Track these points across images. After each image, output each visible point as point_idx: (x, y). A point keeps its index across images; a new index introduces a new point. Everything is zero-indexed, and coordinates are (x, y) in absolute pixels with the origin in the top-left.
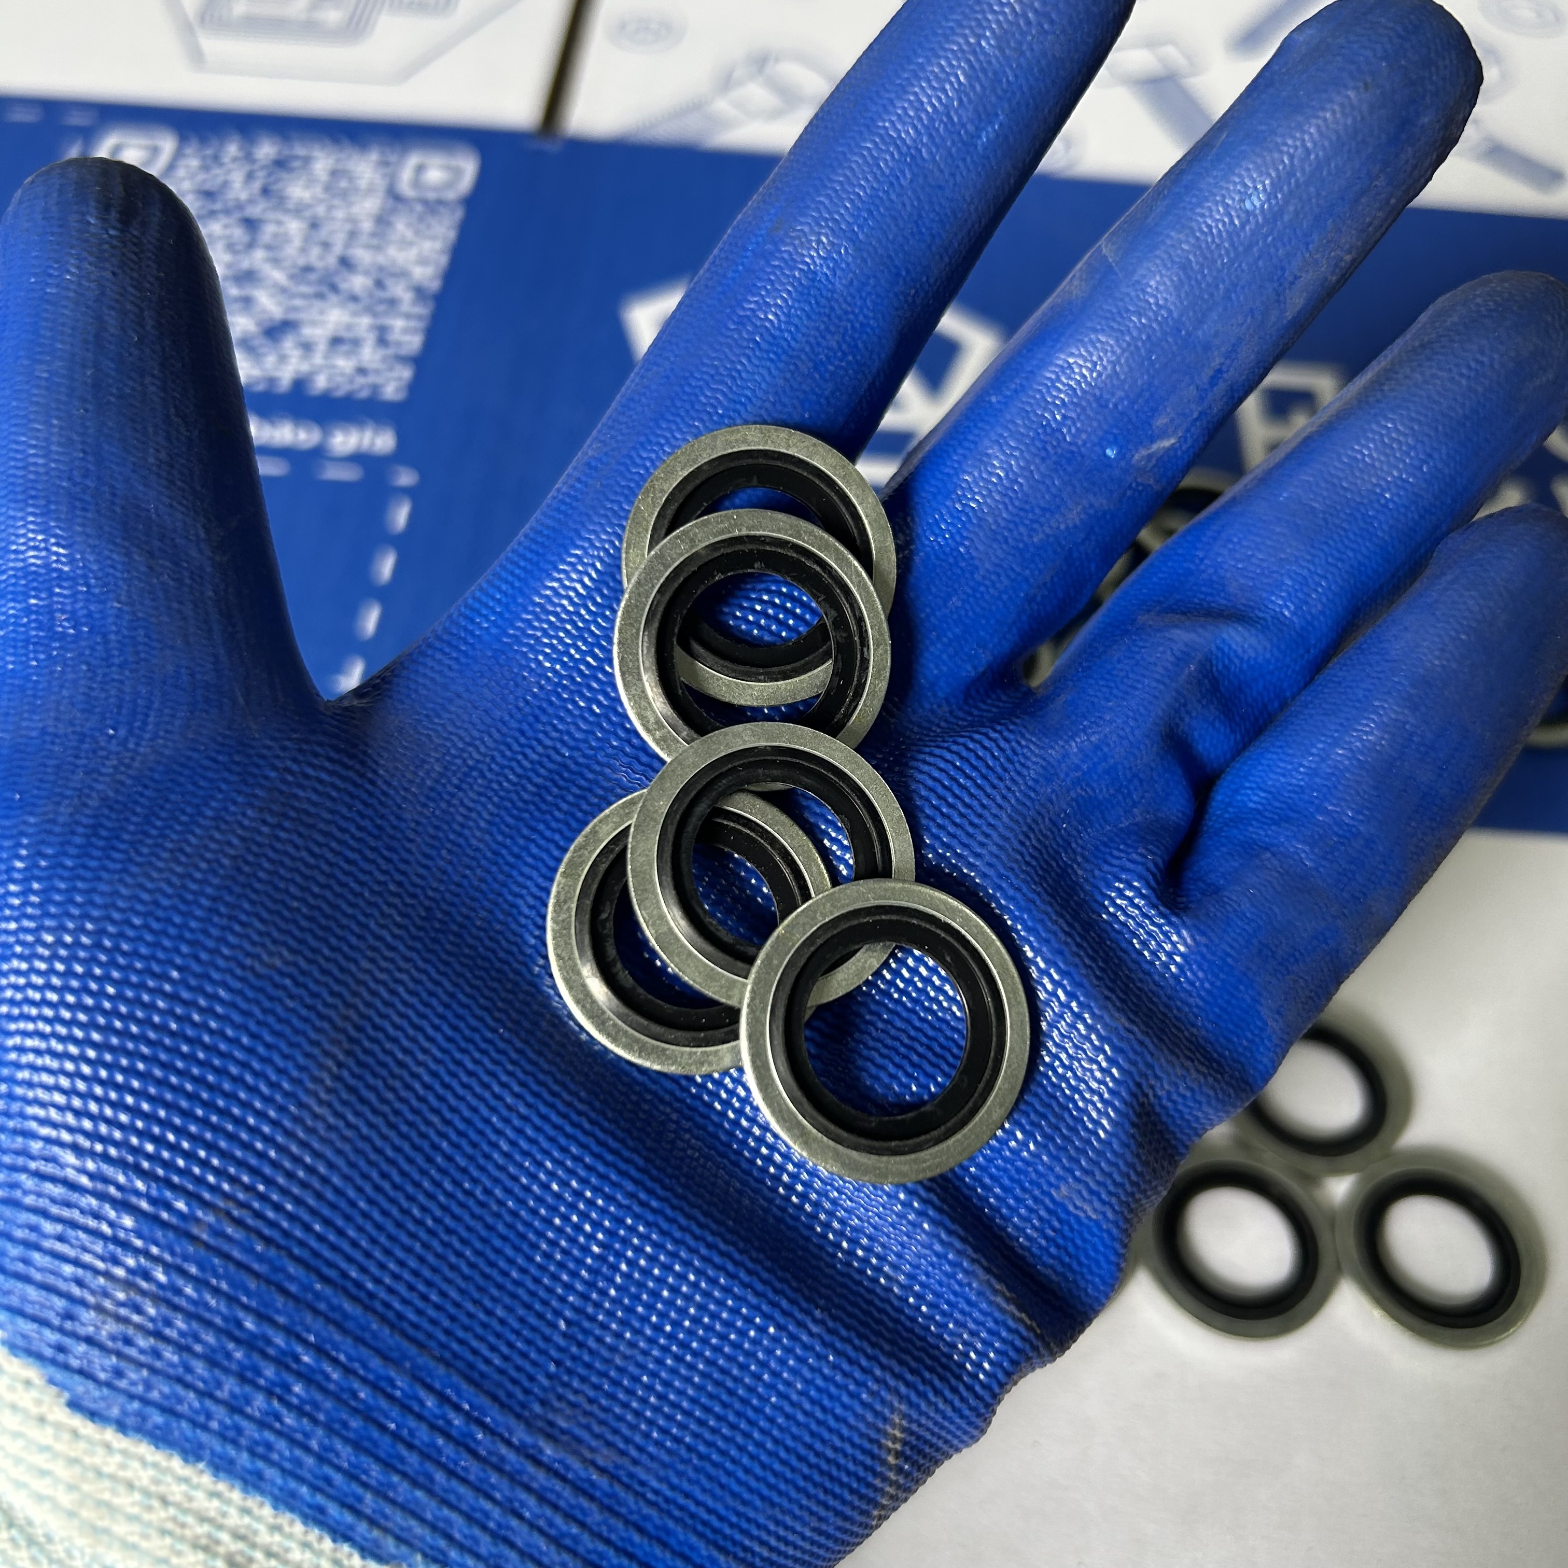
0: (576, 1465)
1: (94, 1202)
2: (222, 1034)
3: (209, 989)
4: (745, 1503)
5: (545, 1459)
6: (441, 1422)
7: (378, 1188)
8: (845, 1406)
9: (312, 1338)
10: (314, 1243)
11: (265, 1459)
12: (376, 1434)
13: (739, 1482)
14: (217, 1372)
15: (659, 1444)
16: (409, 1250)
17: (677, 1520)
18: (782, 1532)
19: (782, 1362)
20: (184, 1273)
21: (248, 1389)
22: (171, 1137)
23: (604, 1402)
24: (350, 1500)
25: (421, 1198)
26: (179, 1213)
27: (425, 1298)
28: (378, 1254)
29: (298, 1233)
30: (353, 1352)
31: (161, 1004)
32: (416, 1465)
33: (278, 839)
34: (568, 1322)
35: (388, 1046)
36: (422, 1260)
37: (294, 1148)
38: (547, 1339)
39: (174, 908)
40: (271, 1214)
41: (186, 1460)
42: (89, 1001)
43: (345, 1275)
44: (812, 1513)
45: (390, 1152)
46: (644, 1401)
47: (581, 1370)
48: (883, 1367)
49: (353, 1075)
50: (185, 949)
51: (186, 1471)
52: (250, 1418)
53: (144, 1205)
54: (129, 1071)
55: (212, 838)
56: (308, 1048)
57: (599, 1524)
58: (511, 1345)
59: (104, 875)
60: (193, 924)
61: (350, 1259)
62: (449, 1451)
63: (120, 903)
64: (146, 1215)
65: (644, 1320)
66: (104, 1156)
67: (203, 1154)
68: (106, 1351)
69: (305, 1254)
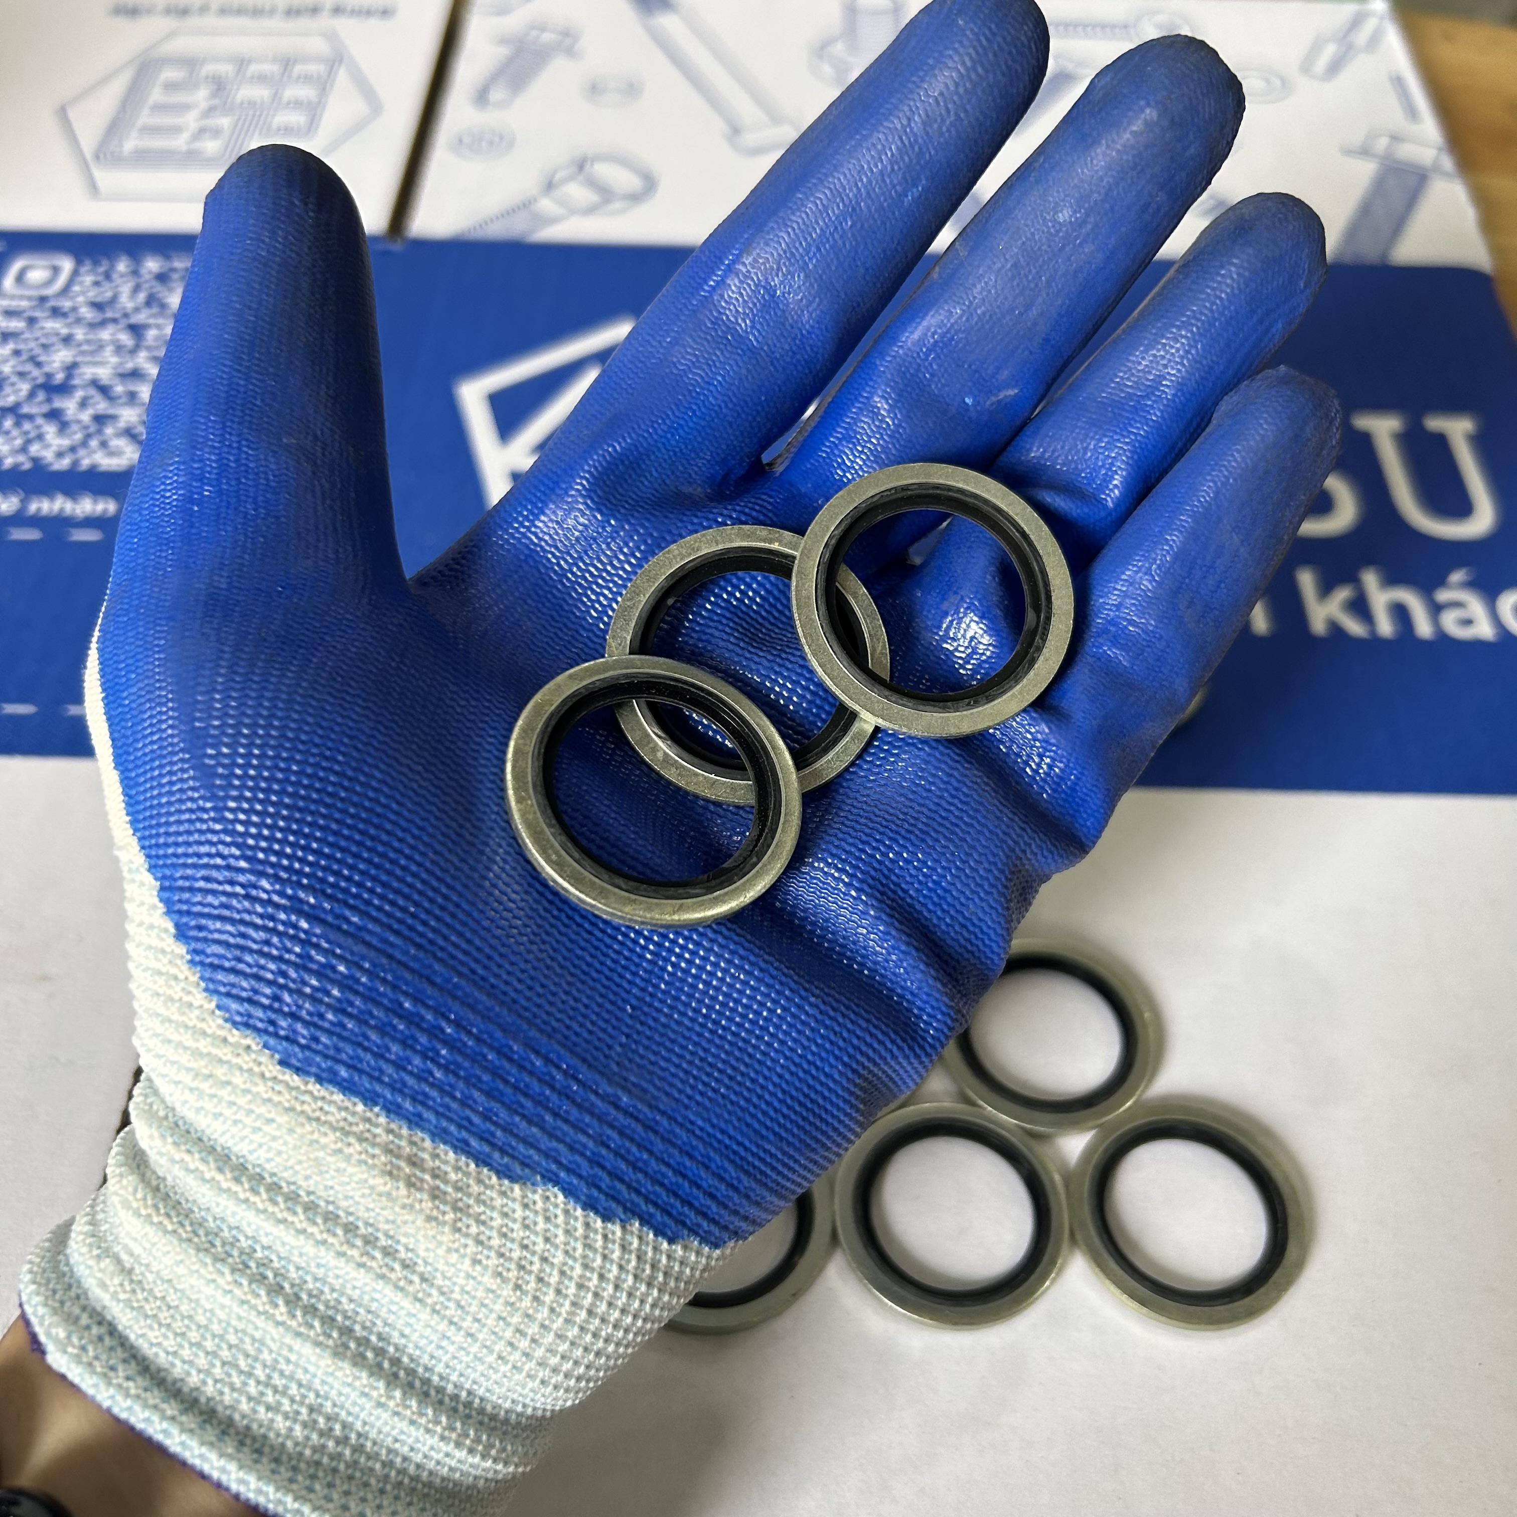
0: (645, 1109)
1: (293, 918)
2: (378, 802)
3: (366, 769)
5: (622, 1105)
6: (547, 1078)
8: (832, 1066)
9: (453, 1016)
10: (451, 949)
11: (424, 1104)
12: (502, 1087)
14: (387, 1040)
15: (703, 1094)
17: (716, 1150)
19: (788, 1034)
20: (361, 968)
21: (409, 1053)
22: (346, 872)
23: (663, 1064)
24: (485, 1135)
26: (354, 924)
27: (530, 988)
29: (441, 942)
30: (482, 1026)
32: (532, 1110)
34: (633, 1008)
38: (618, 1019)
40: (420, 928)
41: (366, 1105)
42: (280, 776)
43: (473, 972)
47: (644, 1041)
51: (369, 1113)
53: (330, 918)
58: (593, 1023)
60: (351, 724)
61: (477, 961)
62: (555, 1098)
63: (297, 707)
64: (331, 925)
65: (687, 1005)
66: (299, 884)
67: (369, 884)
68: (307, 1024)
69: (446, 958)
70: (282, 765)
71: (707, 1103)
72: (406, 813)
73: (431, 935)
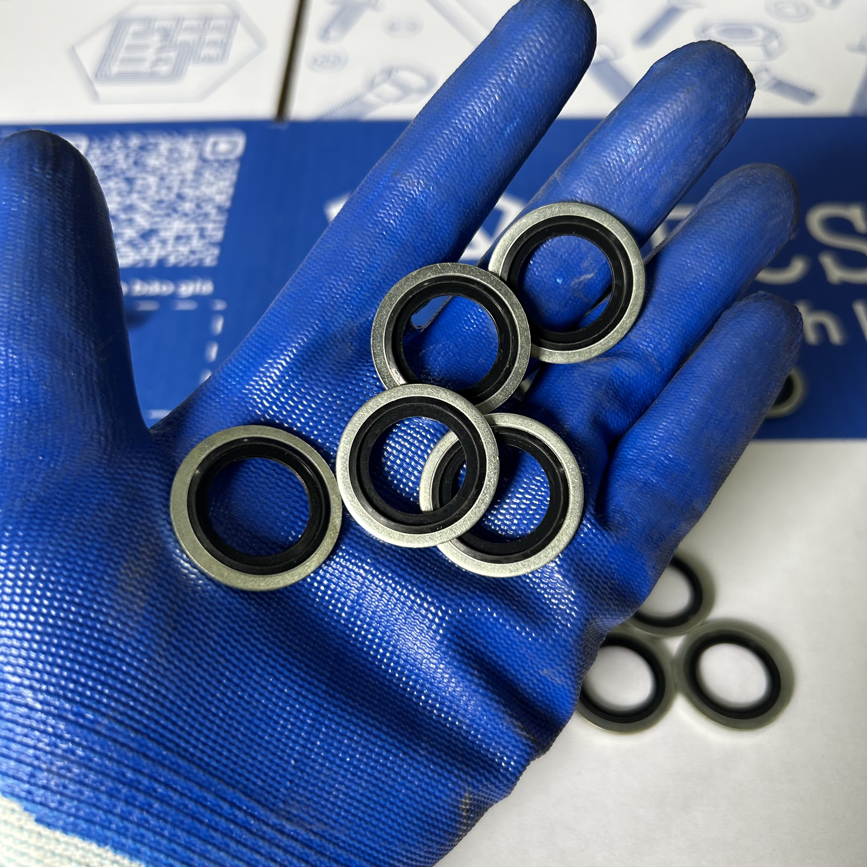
0: (303, 832)
1: (44, 716)
4: (390, 843)
5: (286, 831)
6: (232, 817)
7: (192, 699)
8: (440, 791)
9: (162, 779)
10: (161, 730)
11: (141, 842)
12: (198, 826)
13: (388, 834)
14: (114, 800)
15: (345, 818)
16: (210, 730)
17: (355, 855)
18: (409, 855)
19: (407, 771)
20: (93, 750)
21: (130, 808)
22: (82, 680)
23: (316, 799)
24: (186, 860)
25: (216, 702)
26: (89, 720)
27: (220, 754)
28: (195, 733)
29: (153, 726)
30: (184, 785)
31: (73, 609)
32: (220, 840)
34: (296, 760)
35: (195, 622)
36: (217, 734)
37: (148, 682)
38: (285, 770)
39: (78, 556)
40: (138, 717)
41: (99, 845)
42: (34, 609)
43: (178, 745)
44: (424, 844)
45: (198, 679)
46: (337, 797)
47: (303, 784)
48: (459, 769)
49: (177, 640)
50: (85, 578)
51: (100, 851)
53: (70, 716)
54: (58, 646)
55: (97, 516)
56: (153, 628)
57: (315, 861)
58: (266, 774)
59: (40, 540)
60: (89, 564)
61: (180, 737)
62: (237, 831)
63: (49, 555)
64: (71, 721)
65: (336, 756)
66: (47, 691)
67: (99, 687)
68: (54, 792)
69: (157, 736)
70: (37, 601)
71: (348, 824)
72: (128, 630)
73: (145, 721)
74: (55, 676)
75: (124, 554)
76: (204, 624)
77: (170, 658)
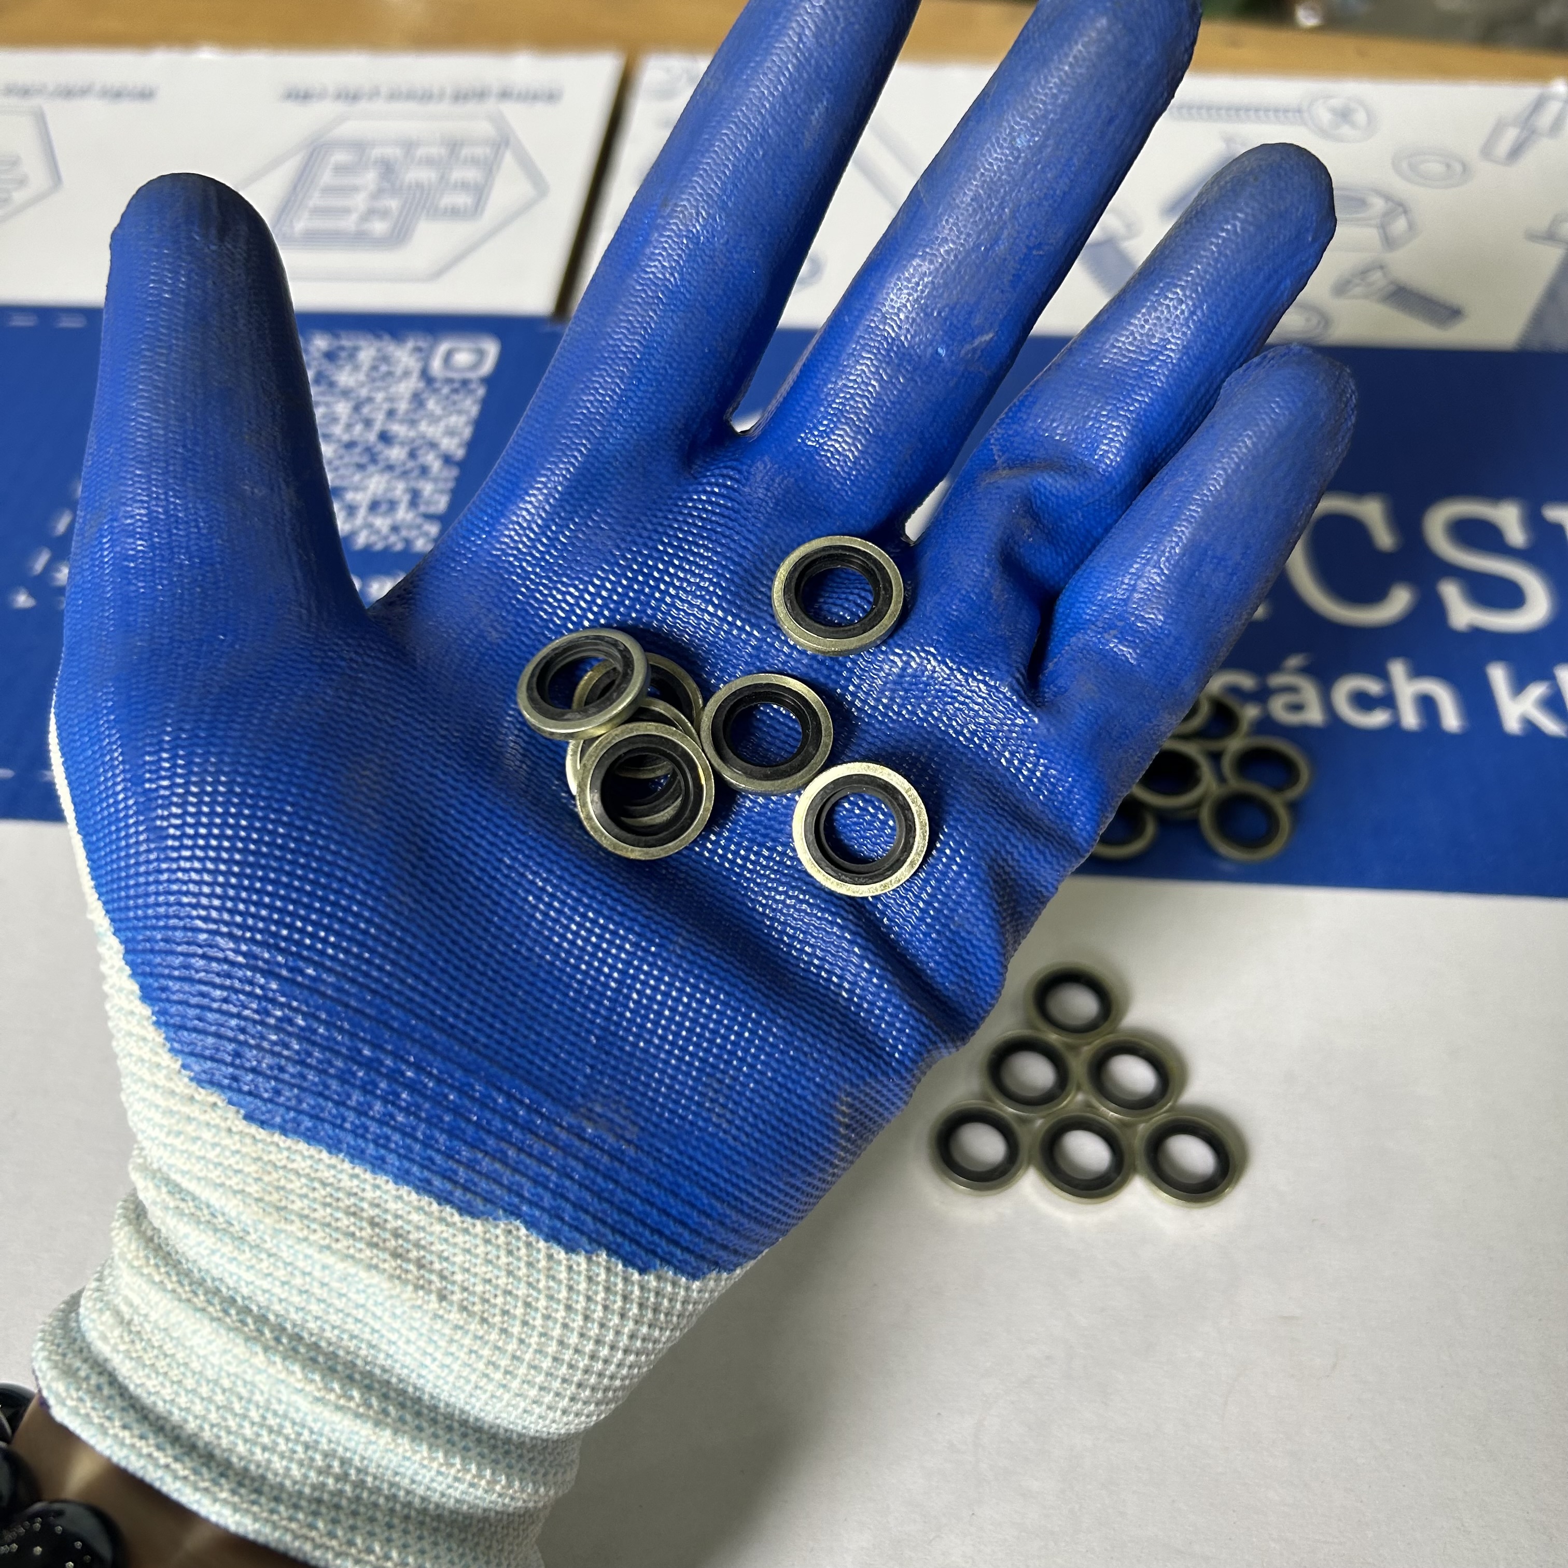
0: (611, 1139)
1: (249, 974)
3: (315, 818)
4: (735, 1163)
5: (587, 1135)
6: (509, 1114)
9: (412, 1059)
10: (408, 992)
12: (463, 1125)
14: (346, 1087)
15: (669, 1122)
17: (685, 1177)
18: (763, 1186)
19: (755, 1057)
20: (318, 1019)
21: (369, 1097)
22: (299, 924)
26: (309, 976)
27: (491, 1026)
29: (396, 986)
30: (442, 1067)
31: (281, 830)
33: (352, 709)
34: (597, 1038)
35: (447, 851)
37: (388, 926)
38: (582, 1050)
39: (282, 761)
40: (375, 974)
41: (331, 1152)
42: (229, 832)
43: (432, 1013)
44: (784, 1170)
45: (456, 926)
46: (657, 1091)
47: (610, 1072)
50: (294, 790)
51: (334, 1161)
52: (373, 1118)
53: (284, 972)
57: (628, 1182)
58: (556, 1056)
59: (230, 741)
61: (435, 1002)
62: (517, 1134)
63: (243, 760)
64: (286, 979)
65: (652, 1032)
66: (253, 940)
67: (322, 934)
68: (268, 1078)
69: (403, 1001)
70: (231, 821)
71: (675, 1131)
72: (357, 858)
73: (386, 980)
74: (263, 919)
75: (344, 761)
76: (461, 855)
77: (417, 896)
